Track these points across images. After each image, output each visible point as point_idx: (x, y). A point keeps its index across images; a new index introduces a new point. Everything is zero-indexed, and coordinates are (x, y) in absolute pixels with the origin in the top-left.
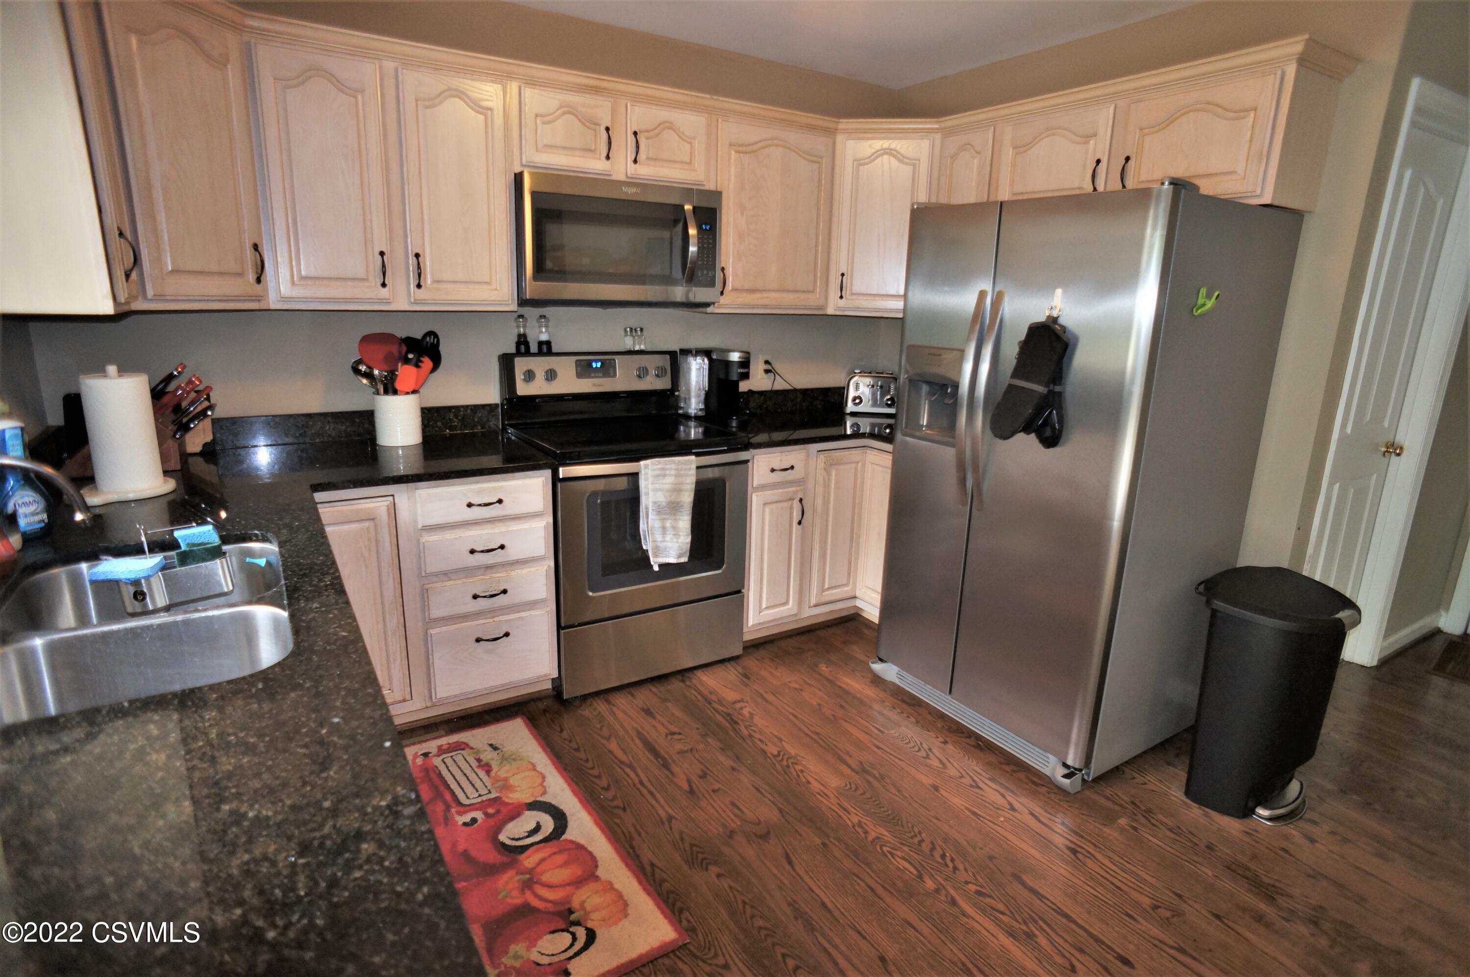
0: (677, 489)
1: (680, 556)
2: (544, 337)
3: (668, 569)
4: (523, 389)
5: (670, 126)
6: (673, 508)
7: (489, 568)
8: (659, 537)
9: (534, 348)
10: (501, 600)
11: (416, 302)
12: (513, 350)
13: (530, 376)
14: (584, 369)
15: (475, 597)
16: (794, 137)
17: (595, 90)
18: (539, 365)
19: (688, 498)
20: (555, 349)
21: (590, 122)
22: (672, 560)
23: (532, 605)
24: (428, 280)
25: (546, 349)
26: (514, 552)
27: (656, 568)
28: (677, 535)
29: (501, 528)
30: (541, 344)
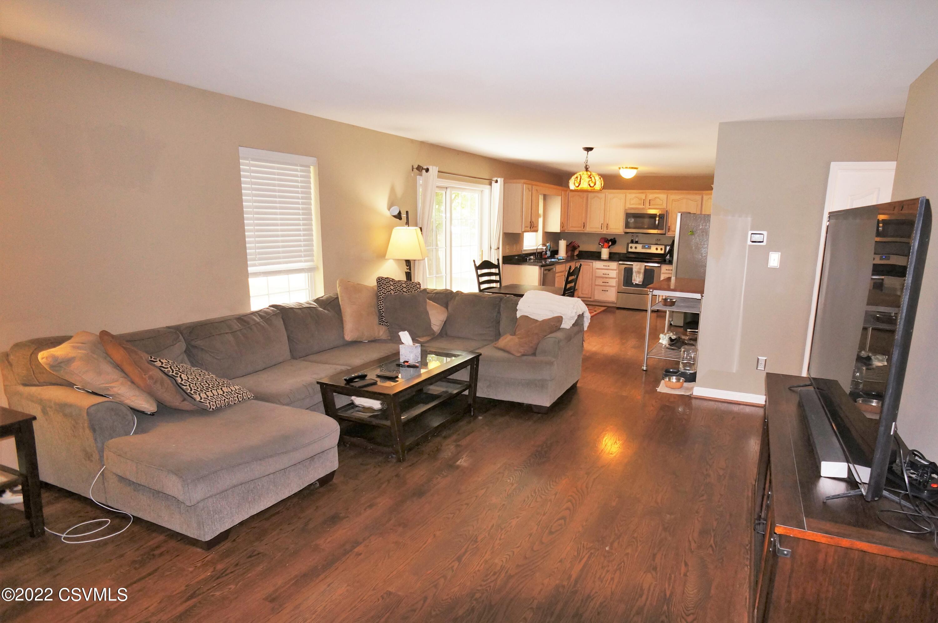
0: (640, 269)
1: (639, 282)
2: (636, 240)
3: (637, 285)
4: (630, 250)
5: (658, 198)
6: (639, 272)
7: (606, 278)
8: (635, 278)
9: (634, 242)
10: (607, 284)
11: (606, 232)
12: (630, 242)
13: (631, 247)
14: (643, 247)
15: (603, 282)
16: (689, 196)
17: (642, 193)
18: (634, 245)
19: (642, 271)
20: (639, 242)
21: (641, 199)
22: (637, 283)
23: (613, 286)
24: (609, 228)
25: (637, 242)
26: (611, 276)
27: (634, 284)
28: (639, 277)
29: (609, 271)
30: (636, 241)
